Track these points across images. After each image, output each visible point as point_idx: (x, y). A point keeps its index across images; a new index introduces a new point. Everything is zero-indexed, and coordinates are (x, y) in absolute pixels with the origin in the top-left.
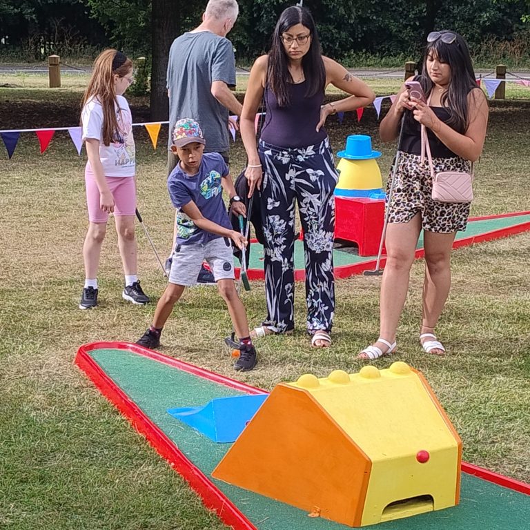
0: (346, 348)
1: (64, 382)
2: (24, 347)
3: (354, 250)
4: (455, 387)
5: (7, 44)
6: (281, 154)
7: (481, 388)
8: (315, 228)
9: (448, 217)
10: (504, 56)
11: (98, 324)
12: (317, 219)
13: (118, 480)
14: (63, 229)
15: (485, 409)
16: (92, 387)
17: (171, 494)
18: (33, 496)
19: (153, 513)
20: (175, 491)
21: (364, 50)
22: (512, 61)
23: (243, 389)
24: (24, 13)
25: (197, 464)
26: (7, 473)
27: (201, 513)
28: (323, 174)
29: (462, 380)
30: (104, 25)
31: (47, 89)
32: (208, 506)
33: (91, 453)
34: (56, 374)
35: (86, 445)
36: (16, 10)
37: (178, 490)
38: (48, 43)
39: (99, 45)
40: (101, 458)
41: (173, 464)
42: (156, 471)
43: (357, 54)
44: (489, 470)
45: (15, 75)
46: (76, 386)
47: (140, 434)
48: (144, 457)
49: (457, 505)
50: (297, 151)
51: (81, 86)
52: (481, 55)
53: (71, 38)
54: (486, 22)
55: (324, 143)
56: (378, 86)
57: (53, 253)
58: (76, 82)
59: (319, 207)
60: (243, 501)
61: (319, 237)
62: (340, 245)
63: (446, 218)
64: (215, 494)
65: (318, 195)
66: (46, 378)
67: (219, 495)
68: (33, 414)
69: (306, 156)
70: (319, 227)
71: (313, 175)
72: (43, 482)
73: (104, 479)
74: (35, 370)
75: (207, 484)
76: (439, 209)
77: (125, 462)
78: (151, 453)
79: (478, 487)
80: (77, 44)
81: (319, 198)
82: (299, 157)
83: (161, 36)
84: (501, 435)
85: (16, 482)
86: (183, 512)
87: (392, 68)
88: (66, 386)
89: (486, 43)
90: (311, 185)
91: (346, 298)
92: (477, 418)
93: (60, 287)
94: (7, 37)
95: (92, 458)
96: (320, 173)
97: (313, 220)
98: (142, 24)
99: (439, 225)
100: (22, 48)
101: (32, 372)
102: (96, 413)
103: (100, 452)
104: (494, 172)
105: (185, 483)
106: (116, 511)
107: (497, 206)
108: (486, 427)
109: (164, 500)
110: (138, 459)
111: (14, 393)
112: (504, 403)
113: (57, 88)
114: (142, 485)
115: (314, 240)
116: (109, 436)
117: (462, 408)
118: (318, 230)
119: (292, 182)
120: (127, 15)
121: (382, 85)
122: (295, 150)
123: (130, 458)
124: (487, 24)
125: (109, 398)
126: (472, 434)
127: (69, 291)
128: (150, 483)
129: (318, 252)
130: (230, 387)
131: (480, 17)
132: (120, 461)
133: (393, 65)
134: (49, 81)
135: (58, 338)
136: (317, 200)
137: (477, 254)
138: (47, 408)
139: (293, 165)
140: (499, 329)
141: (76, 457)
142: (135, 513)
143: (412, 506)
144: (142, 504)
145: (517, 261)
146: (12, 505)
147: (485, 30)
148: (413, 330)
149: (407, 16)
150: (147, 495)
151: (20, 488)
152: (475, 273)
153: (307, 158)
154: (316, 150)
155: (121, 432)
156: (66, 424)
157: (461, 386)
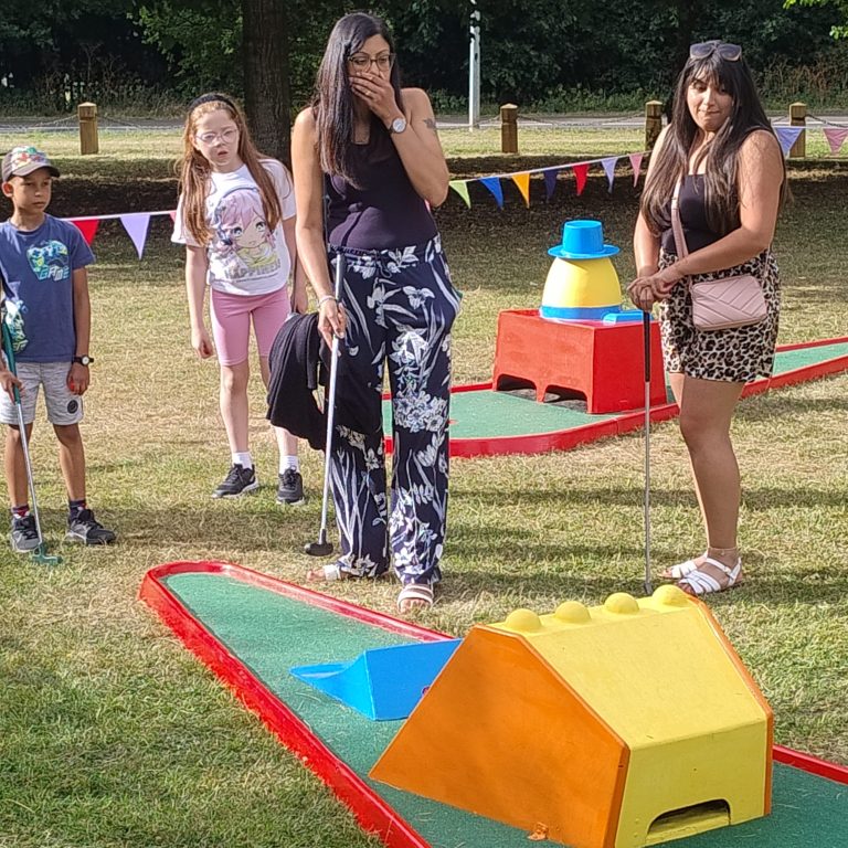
0: (575, 563)
1: (123, 628)
2: (57, 573)
3: (578, 405)
4: (753, 622)
5: (12, 86)
6: (359, 262)
7: (795, 623)
8: (411, 387)
9: (719, 352)
10: (801, 90)
11: (175, 534)
12: (417, 373)
13: (217, 788)
14: (112, 382)
15: (803, 657)
16: (169, 635)
17: (304, 807)
18: (82, 816)
19: (277, 840)
20: (310, 803)
21: (579, 85)
22: (814, 97)
23: (413, 634)
24: (34, 36)
25: (346, 758)
26: (38, 780)
27: (355, 838)
28: (433, 296)
29: (763, 610)
30: (166, 55)
31: (76, 157)
32: (365, 826)
33: (173, 744)
34: (109, 617)
35: (163, 730)
36: (23, 32)
37: (315, 802)
38: (75, 84)
39: (158, 84)
40: (188, 751)
41: (305, 759)
42: (279, 771)
43: (569, 92)
44: (815, 756)
45: (25, 135)
46: (143, 635)
47: (250, 711)
48: (257, 748)
49: (767, 815)
50: (386, 254)
51: (131, 152)
52: (764, 89)
53: (113, 74)
54: (770, 34)
55: (433, 244)
56: (604, 140)
57: (96, 420)
58: (123, 145)
59: (422, 351)
60: (423, 817)
61: (419, 403)
62: (557, 397)
63: (715, 354)
64: (376, 807)
65: (424, 330)
66: (94, 623)
67: (382, 808)
68: (76, 682)
69: (404, 263)
70: (419, 385)
71: (415, 296)
72: (97, 793)
73: (194, 785)
74: (75, 611)
75: (363, 790)
76: (704, 338)
77: (228, 757)
78: (269, 742)
79: (799, 784)
80: (123, 84)
81: (425, 336)
82: (390, 264)
83: (259, 70)
84: (832, 699)
85: (53, 794)
86: (325, 838)
87: (625, 113)
88: (128, 635)
89: (772, 69)
90: (411, 315)
91: (570, 483)
92: (791, 672)
93: (110, 475)
94: (11, 76)
95: (175, 752)
96: (427, 293)
97: (410, 374)
98: (229, 51)
99: (702, 366)
100: (35, 91)
101: (70, 614)
102: (177, 677)
103: (187, 742)
104: (795, 274)
105: (327, 788)
106: (217, 838)
107: (803, 329)
108: (806, 686)
109: (294, 818)
110: (248, 752)
111: (44, 648)
112: (833, 646)
113: (93, 156)
114: (257, 795)
115: (409, 409)
116: (201, 716)
117: (767, 656)
118: (417, 391)
119: (379, 311)
120: (203, 37)
121: (610, 140)
122: (383, 252)
123: (236, 750)
124: (773, 38)
125: (198, 654)
126: (785, 698)
127: (126, 481)
128: (270, 791)
129: (414, 429)
130: (391, 632)
131: (763, 27)
132: (220, 755)
133: (626, 108)
134: (80, 144)
135: (112, 557)
136: (421, 340)
137: (775, 407)
138: (97, 672)
139: (381, 280)
140: (818, 527)
141: (147, 751)
142: (248, 841)
143: (694, 818)
144: (259, 826)
145: (840, 416)
146: (48, 832)
147: (769, 48)
148: (679, 532)
149: (646, 28)
150: (265, 811)
151: (62, 803)
152: (775, 438)
153: (404, 267)
154: (419, 253)
155: (219, 707)
156: (131, 696)
157: (761, 619)
